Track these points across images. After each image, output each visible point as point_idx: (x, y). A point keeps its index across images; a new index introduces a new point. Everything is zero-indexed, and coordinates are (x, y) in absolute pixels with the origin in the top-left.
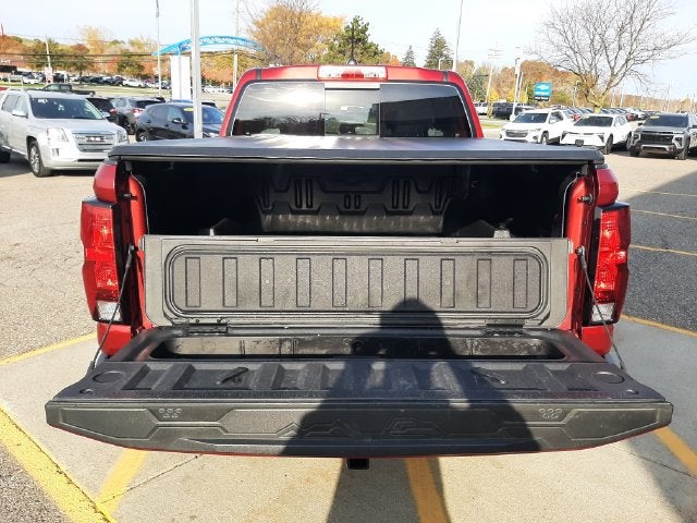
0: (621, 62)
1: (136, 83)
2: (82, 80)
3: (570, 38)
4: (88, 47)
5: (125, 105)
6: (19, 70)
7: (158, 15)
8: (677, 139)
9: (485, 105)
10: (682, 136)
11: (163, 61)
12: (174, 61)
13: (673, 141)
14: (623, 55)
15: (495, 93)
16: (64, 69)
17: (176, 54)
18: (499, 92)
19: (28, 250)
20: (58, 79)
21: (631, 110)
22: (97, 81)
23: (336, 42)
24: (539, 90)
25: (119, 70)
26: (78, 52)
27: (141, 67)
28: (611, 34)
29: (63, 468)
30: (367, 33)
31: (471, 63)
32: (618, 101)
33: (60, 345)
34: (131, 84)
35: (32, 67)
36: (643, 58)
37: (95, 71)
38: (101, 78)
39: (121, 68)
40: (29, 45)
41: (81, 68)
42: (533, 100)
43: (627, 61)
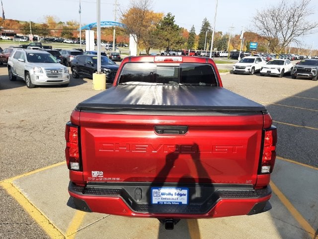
0: (289, 35)
1: (70, 42)
2: (45, 40)
3: (266, 25)
4: (48, 25)
5: (66, 53)
6: (17, 35)
7: (80, 12)
8: (313, 71)
9: (227, 52)
10: (315, 70)
11: (82, 32)
12: (87, 32)
13: (311, 72)
14: (290, 32)
15: (231, 47)
16: (37, 35)
17: (88, 29)
18: (233, 46)
19: (28, 123)
20: (35, 39)
21: (293, 55)
22: (52, 40)
23: (160, 24)
24: (252, 46)
25: (62, 36)
26: (44, 28)
27: (71, 34)
28: (284, 22)
29: (51, 222)
30: (174, 20)
31: (221, 33)
32: (288, 50)
33: (45, 168)
34: (67, 42)
35: (23, 34)
36: (299, 34)
37: (51, 36)
38: (54, 39)
39: (63, 34)
40: (22, 24)
41: (45, 34)
42: (249, 50)
43: (291, 35)
